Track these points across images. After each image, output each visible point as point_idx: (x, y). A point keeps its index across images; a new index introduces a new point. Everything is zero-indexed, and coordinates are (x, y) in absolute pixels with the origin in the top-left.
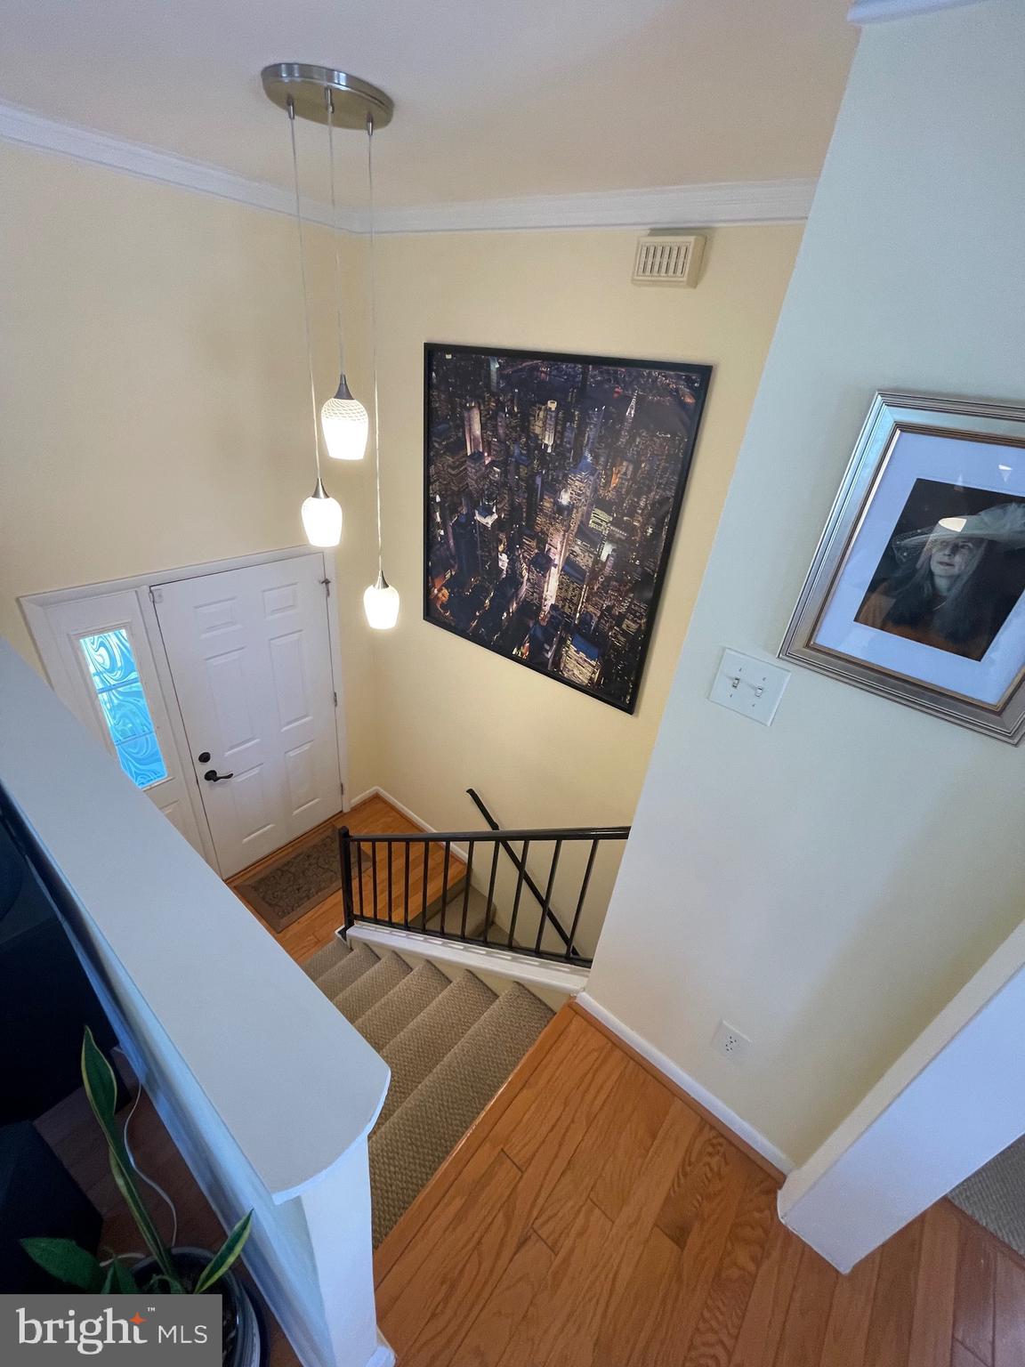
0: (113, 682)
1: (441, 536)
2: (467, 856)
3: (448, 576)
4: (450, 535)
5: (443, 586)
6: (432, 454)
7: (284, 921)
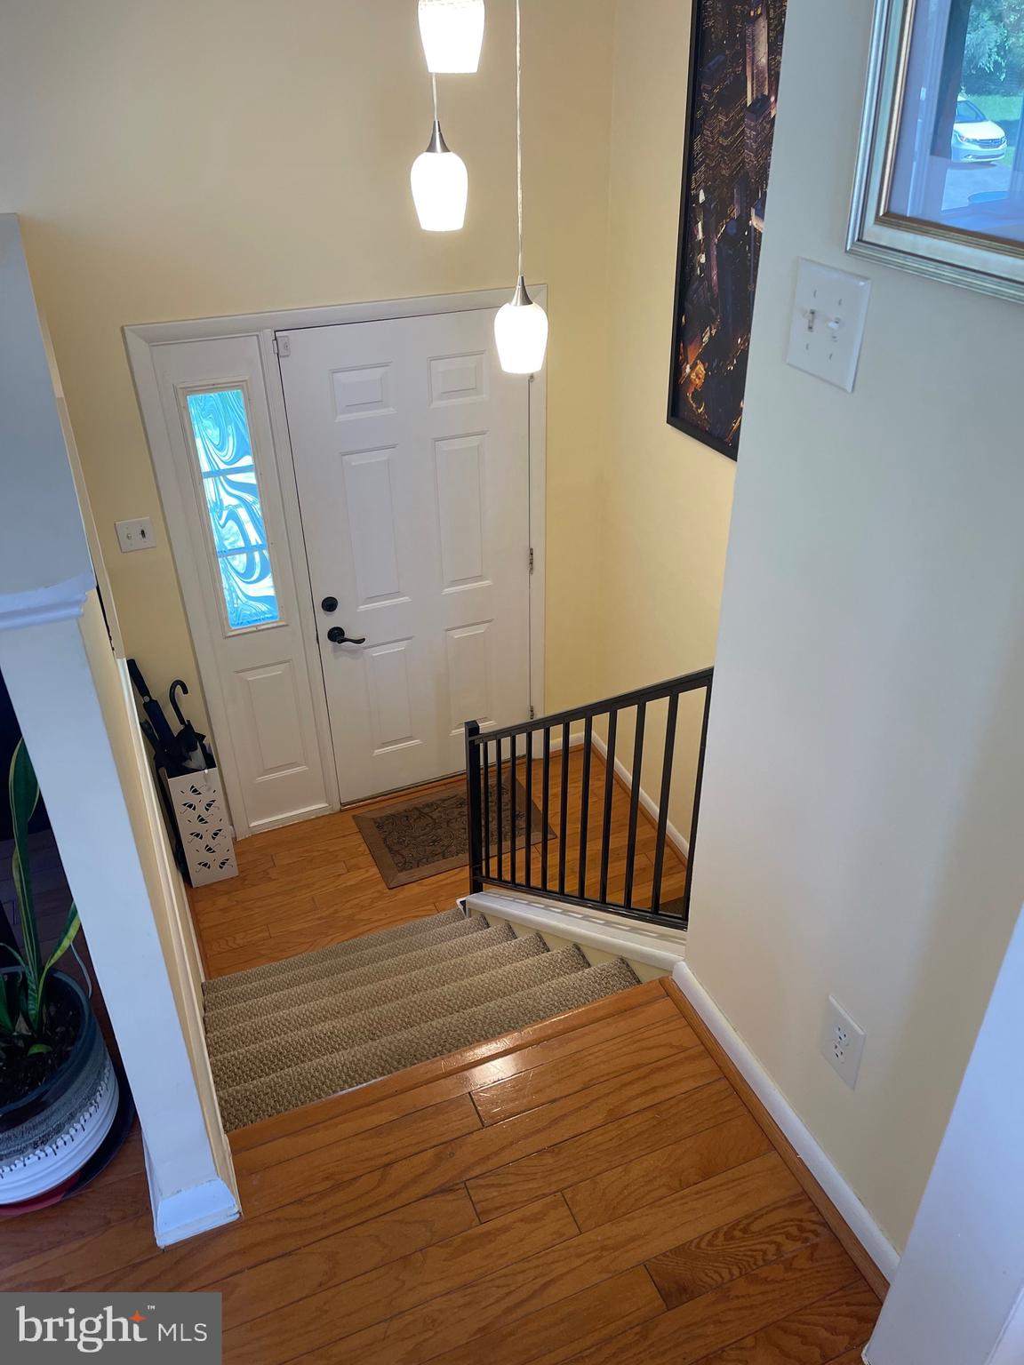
0: (223, 466)
1: (700, 264)
2: (657, 810)
3: (706, 339)
4: (714, 263)
5: (696, 359)
6: (699, 114)
7: (403, 876)
